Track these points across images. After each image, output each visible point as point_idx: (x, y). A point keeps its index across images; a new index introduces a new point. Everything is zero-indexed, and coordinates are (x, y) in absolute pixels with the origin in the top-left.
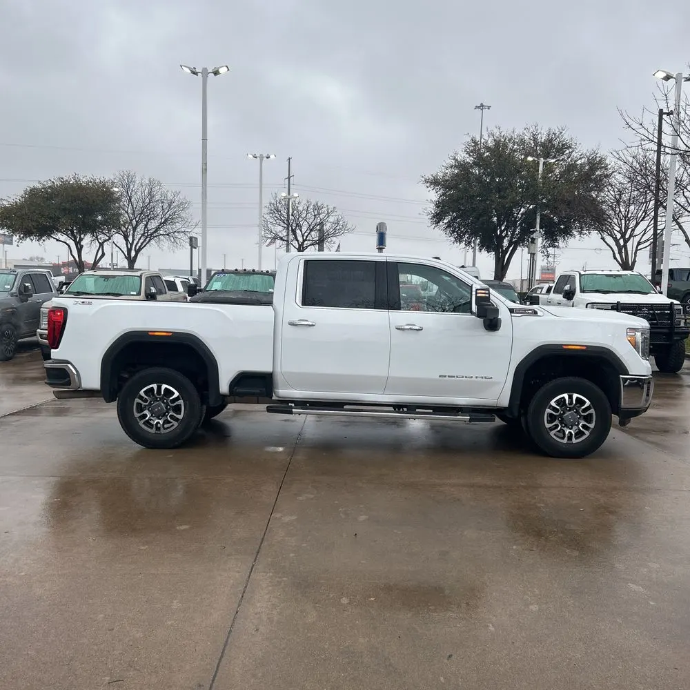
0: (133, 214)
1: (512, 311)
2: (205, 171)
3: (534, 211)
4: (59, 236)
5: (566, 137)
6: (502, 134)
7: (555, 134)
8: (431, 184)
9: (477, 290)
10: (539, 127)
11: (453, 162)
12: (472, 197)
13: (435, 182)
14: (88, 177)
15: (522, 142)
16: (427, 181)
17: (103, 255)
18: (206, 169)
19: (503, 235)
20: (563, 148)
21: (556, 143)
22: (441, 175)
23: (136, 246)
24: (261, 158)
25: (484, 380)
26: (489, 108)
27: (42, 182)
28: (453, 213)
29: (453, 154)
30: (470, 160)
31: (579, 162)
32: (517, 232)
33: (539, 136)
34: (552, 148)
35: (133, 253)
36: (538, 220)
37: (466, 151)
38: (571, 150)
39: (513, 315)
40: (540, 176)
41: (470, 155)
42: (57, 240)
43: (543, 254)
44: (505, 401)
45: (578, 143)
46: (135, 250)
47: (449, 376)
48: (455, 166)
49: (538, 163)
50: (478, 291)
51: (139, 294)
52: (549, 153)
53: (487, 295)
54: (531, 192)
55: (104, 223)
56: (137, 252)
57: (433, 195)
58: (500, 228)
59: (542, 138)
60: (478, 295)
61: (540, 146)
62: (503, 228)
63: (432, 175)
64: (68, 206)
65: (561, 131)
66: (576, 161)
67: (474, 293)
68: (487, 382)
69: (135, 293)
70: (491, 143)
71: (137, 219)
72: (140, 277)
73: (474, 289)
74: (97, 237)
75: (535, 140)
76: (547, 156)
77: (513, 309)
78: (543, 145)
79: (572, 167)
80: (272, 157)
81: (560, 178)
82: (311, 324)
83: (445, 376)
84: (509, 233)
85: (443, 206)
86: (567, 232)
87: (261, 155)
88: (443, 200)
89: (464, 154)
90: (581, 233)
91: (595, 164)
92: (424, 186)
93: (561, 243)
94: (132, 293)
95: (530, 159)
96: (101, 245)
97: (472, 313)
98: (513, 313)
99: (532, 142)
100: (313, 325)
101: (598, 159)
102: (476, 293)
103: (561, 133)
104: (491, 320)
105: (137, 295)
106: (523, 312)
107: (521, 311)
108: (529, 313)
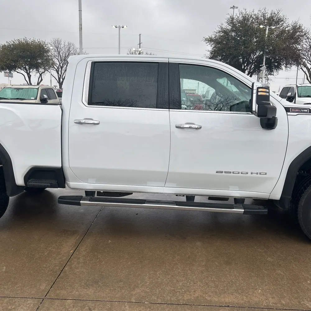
0: (61, 60)
1: (287, 110)
2: (81, 29)
3: (262, 55)
4: (19, 70)
5: (281, 15)
6: (247, 13)
7: (275, 14)
8: (208, 40)
9: (258, 88)
10: (267, 10)
11: (220, 30)
12: (230, 48)
13: (210, 40)
14: (31, 39)
15: (257, 18)
16: (206, 40)
17: (42, 80)
18: (82, 28)
19: (246, 68)
20: (279, 21)
21: (275, 18)
22: (213, 36)
23: (62, 76)
24: (120, 27)
25: (259, 175)
26: (237, 8)
27: (8, 42)
28: (219, 57)
29: (220, 24)
30: (229, 27)
31: (287, 29)
32: (252, 67)
33: (267, 14)
34: (273, 21)
35: (61, 80)
36: (264, 60)
37: (227, 22)
38: (283, 22)
39: (289, 113)
40: (266, 36)
41: (229, 25)
42: (18, 72)
43: (265, 79)
44: (277, 195)
45: (287, 18)
46: (62, 78)
47: (225, 172)
48: (221, 31)
49: (266, 29)
50: (260, 90)
51: (36, 99)
52: (271, 24)
53: (268, 94)
54: (261, 45)
55: (42, 63)
56: (63, 80)
57: (209, 47)
58: (244, 65)
59: (267, 16)
60: (259, 94)
61: (267, 20)
62: (245, 65)
63: (209, 37)
64: (21, 54)
65: (278, 12)
66: (286, 28)
67: (255, 91)
68: (262, 177)
69: (33, 98)
70: (241, 18)
71: (63, 63)
72: (38, 89)
73: (255, 88)
74: (38, 71)
75: (264, 16)
76: (270, 25)
77: (289, 108)
78: (269, 19)
79: (283, 31)
80: (125, 27)
81: (276, 38)
82: (96, 122)
83: (222, 172)
84: (248, 68)
85: (215, 53)
86: (278, 67)
87: (119, 26)
88: (215, 50)
89: (226, 24)
90: (286, 67)
91: (296, 29)
92: (205, 43)
93: (275, 73)
94: (32, 98)
95: (261, 26)
96: (41, 75)
97: (252, 112)
98: (289, 112)
99: (262, 18)
100: (98, 124)
101: (298, 26)
102: (258, 92)
103: (278, 13)
104: (269, 119)
105: (34, 99)
106: (298, 111)
107: (296, 110)
108: (304, 112)
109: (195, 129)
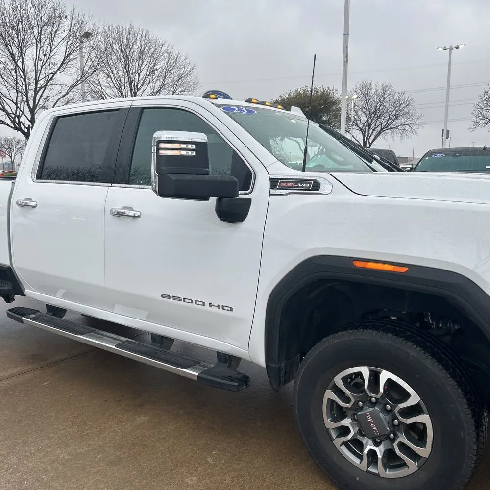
25: (221, 311)
47: (174, 298)
106: (292, 187)
107: (290, 184)
108: (303, 188)
109: (131, 218)
